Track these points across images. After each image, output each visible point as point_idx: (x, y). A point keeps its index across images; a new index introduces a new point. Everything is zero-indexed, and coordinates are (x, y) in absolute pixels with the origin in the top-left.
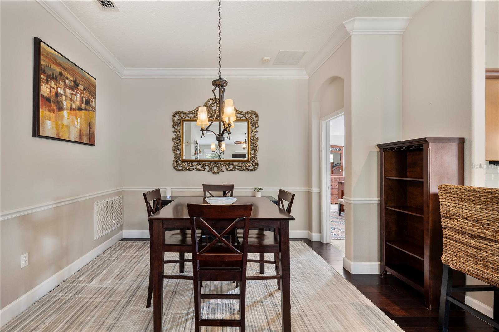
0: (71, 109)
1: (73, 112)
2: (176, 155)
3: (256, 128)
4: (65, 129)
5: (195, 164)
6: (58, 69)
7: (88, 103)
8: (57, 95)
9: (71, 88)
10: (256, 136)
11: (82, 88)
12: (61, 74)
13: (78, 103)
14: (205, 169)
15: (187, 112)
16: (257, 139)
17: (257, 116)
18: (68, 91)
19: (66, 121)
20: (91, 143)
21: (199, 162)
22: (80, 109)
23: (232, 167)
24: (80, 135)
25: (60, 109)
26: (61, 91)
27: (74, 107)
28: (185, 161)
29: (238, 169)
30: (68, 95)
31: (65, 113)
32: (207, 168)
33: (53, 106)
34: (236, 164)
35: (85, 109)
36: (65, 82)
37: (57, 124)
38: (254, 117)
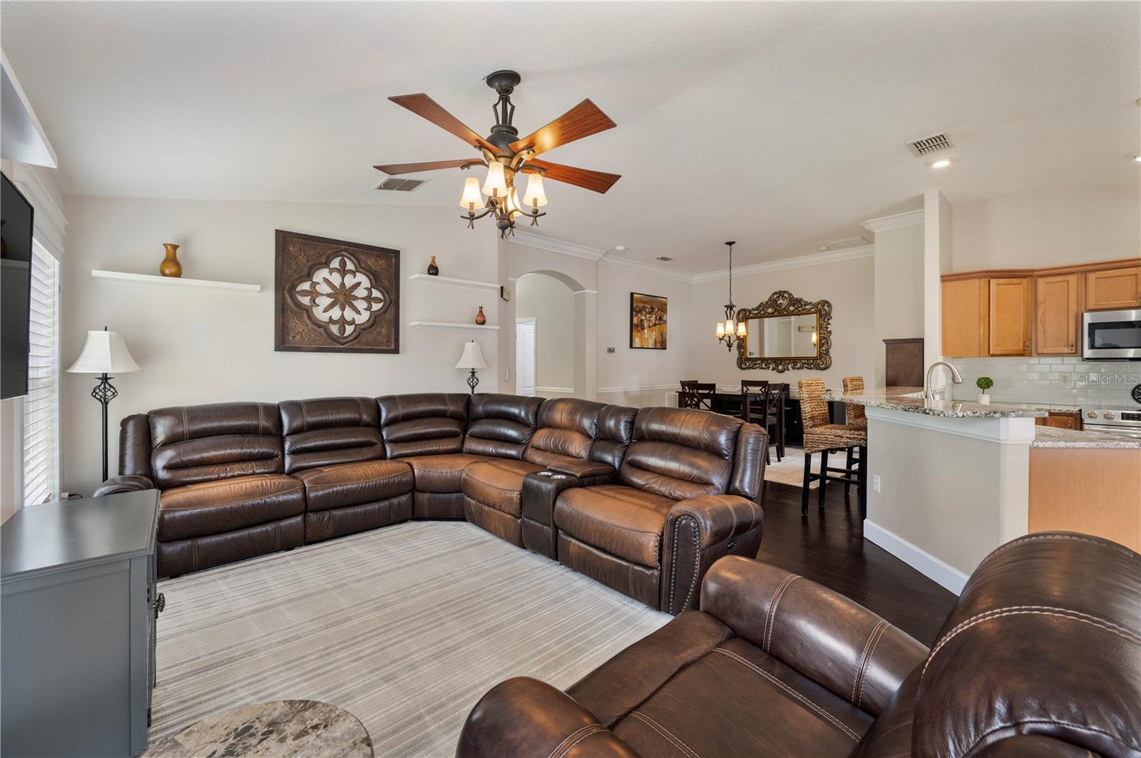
0: (650, 327)
1: (651, 329)
2: (740, 353)
3: (828, 320)
4: (646, 341)
5: (758, 362)
6: (642, 305)
7: (661, 319)
8: (642, 321)
9: (650, 313)
10: (829, 330)
11: (656, 310)
12: (644, 307)
13: (654, 322)
14: (769, 368)
15: (750, 308)
16: (830, 332)
17: (829, 306)
18: (648, 316)
19: (646, 336)
20: (663, 347)
21: (763, 360)
22: (655, 325)
23: (799, 365)
24: (655, 343)
25: (643, 329)
26: (643, 318)
27: (651, 325)
28: (748, 359)
29: (806, 368)
30: (648, 318)
31: (646, 331)
32: (771, 366)
33: (639, 328)
34: (803, 361)
35: (659, 324)
36: (646, 311)
37: (641, 339)
38: (826, 308)
